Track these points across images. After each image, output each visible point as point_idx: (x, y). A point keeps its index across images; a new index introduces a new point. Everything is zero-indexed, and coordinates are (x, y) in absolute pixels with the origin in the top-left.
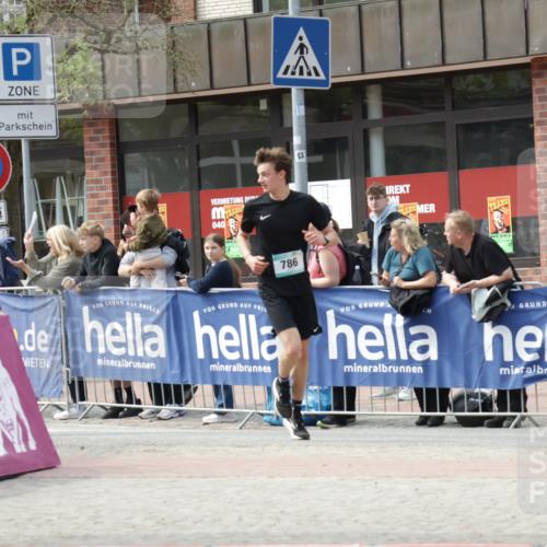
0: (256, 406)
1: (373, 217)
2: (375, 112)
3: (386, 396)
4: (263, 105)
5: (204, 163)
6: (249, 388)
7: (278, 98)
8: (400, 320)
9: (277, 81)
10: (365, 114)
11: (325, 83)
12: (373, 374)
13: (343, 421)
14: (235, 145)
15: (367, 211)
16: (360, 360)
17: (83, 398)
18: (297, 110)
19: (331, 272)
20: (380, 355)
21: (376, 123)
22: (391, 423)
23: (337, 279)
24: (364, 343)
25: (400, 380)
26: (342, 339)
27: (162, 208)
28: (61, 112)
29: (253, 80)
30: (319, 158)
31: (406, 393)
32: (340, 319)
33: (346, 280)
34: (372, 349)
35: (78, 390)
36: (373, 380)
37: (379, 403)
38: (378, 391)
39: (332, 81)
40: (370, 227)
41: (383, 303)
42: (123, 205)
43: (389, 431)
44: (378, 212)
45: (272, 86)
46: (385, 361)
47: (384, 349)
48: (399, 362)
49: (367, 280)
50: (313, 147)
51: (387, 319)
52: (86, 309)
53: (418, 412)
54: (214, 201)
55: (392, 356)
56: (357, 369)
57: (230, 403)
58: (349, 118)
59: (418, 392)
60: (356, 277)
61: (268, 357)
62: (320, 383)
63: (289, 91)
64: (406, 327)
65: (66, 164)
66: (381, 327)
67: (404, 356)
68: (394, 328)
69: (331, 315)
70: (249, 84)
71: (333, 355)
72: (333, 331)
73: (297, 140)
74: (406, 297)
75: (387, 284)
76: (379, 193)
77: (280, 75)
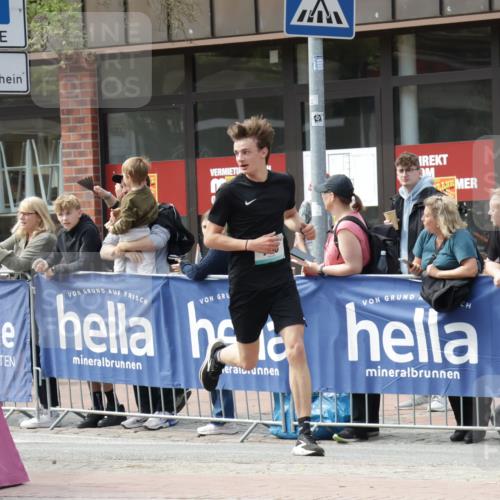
0: (261, 415)
1: (403, 192)
2: (407, 67)
3: (415, 405)
4: (274, 57)
5: (202, 125)
6: (252, 394)
7: (291, 50)
8: (434, 316)
9: (291, 29)
10: (395, 69)
11: (348, 31)
12: (400, 379)
13: (363, 435)
14: (240, 104)
15: (397, 185)
16: (385, 362)
17: (55, 403)
18: (314, 64)
19: (351, 257)
20: (408, 357)
21: (408, 80)
22: (422, 438)
23: (359, 266)
24: (389, 343)
25: (433, 387)
26: (364, 337)
27: (153, 178)
28: (31, 64)
29: (262, 27)
30: (339, 122)
31: (439, 403)
32: (362, 314)
33: (370, 267)
34: (399, 350)
35: (48, 394)
36: (401, 385)
37: (408, 415)
38: (406, 399)
39: (356, 29)
40: (398, 205)
41: (413, 296)
42: (106, 175)
43: (419, 447)
44: (410, 187)
45: (285, 35)
46: (416, 364)
47: (414, 350)
48: (431, 365)
49: (395, 268)
50: (332, 108)
51: (418, 315)
52: (60, 299)
53: (453, 426)
54: (214, 172)
55: (423, 358)
56: (381, 372)
57: (230, 411)
58: (376, 74)
59: (454, 401)
60: (382, 264)
61: (276, 358)
62: (338, 388)
63: (305, 41)
64: (441, 324)
65: (39, 125)
66: (410, 324)
67: (438, 359)
68: (426, 326)
69: (350, 308)
70: (258, 32)
71: (353, 354)
72: (354, 327)
73: (314, 100)
74: (441, 289)
75: (419, 272)
76: (411, 164)
77: (294, 22)
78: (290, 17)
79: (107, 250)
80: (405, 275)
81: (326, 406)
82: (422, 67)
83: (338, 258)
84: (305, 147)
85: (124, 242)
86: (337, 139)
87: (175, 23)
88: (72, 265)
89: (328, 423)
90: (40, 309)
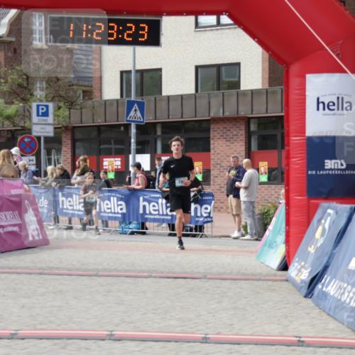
0: (115, 227)
1: (157, 167)
2: (159, 132)
3: (158, 226)
4: (122, 128)
5: (102, 147)
6: (113, 222)
7: (127, 127)
8: (164, 201)
9: (127, 121)
10: (155, 132)
11: (143, 122)
12: (154, 219)
13: (144, 233)
14: (112, 141)
15: (155, 165)
16: (150, 214)
17: (58, 222)
18: (133, 131)
19: (142, 184)
20: (157, 213)
21: (159, 136)
22: (160, 235)
23: (144, 186)
24: (152, 208)
25: (163, 221)
26: (144, 207)
27: (88, 161)
28: (55, 128)
29: (119, 120)
30: (140, 147)
31: (165, 225)
32: (144, 200)
34: (155, 210)
35: (57, 220)
36: (154, 220)
37: (156, 228)
38: (156, 224)
39: (145, 121)
40: (156, 170)
41: (158, 196)
42: (74, 158)
43: (159, 237)
44: (159, 165)
45: (125, 122)
46: (159, 214)
47: (158, 210)
48: (163, 215)
49: (154, 188)
50: (138, 143)
51: (160, 201)
52: (60, 194)
54: (105, 160)
55: (161, 213)
56: (149, 216)
57: (107, 226)
58: (150, 134)
59: (169, 225)
61: (120, 212)
62: (137, 220)
63: (131, 124)
64: (166, 203)
65: (56, 145)
66: (158, 203)
67: (165, 213)
68: (162, 204)
69: (141, 199)
70: (118, 121)
71: (141, 211)
72: (142, 203)
73: (133, 140)
74: (167, 194)
75: (161, 189)
76: (160, 159)
77: (128, 119)
78: (127, 117)
79: (73, 181)
80: (157, 189)
81: (134, 225)
82: (163, 133)
83: (138, 185)
84: (130, 153)
85: (79, 179)
86: (139, 151)
87: (95, 117)
88: (64, 184)
89: (134, 230)
90: (55, 196)
